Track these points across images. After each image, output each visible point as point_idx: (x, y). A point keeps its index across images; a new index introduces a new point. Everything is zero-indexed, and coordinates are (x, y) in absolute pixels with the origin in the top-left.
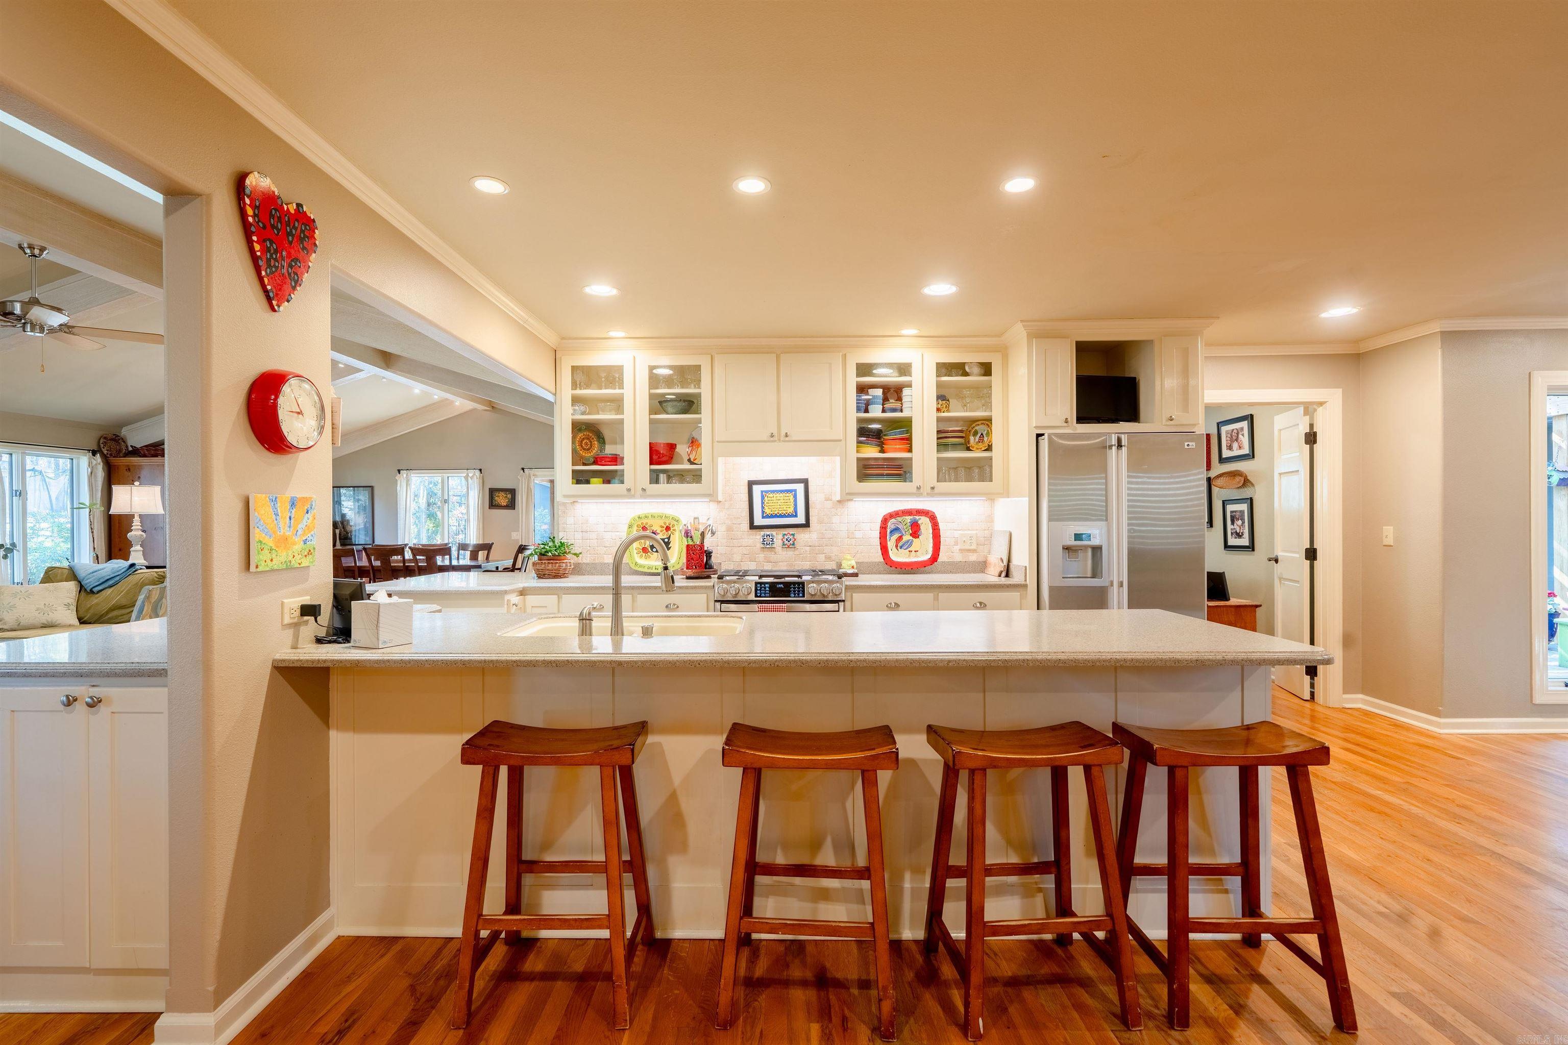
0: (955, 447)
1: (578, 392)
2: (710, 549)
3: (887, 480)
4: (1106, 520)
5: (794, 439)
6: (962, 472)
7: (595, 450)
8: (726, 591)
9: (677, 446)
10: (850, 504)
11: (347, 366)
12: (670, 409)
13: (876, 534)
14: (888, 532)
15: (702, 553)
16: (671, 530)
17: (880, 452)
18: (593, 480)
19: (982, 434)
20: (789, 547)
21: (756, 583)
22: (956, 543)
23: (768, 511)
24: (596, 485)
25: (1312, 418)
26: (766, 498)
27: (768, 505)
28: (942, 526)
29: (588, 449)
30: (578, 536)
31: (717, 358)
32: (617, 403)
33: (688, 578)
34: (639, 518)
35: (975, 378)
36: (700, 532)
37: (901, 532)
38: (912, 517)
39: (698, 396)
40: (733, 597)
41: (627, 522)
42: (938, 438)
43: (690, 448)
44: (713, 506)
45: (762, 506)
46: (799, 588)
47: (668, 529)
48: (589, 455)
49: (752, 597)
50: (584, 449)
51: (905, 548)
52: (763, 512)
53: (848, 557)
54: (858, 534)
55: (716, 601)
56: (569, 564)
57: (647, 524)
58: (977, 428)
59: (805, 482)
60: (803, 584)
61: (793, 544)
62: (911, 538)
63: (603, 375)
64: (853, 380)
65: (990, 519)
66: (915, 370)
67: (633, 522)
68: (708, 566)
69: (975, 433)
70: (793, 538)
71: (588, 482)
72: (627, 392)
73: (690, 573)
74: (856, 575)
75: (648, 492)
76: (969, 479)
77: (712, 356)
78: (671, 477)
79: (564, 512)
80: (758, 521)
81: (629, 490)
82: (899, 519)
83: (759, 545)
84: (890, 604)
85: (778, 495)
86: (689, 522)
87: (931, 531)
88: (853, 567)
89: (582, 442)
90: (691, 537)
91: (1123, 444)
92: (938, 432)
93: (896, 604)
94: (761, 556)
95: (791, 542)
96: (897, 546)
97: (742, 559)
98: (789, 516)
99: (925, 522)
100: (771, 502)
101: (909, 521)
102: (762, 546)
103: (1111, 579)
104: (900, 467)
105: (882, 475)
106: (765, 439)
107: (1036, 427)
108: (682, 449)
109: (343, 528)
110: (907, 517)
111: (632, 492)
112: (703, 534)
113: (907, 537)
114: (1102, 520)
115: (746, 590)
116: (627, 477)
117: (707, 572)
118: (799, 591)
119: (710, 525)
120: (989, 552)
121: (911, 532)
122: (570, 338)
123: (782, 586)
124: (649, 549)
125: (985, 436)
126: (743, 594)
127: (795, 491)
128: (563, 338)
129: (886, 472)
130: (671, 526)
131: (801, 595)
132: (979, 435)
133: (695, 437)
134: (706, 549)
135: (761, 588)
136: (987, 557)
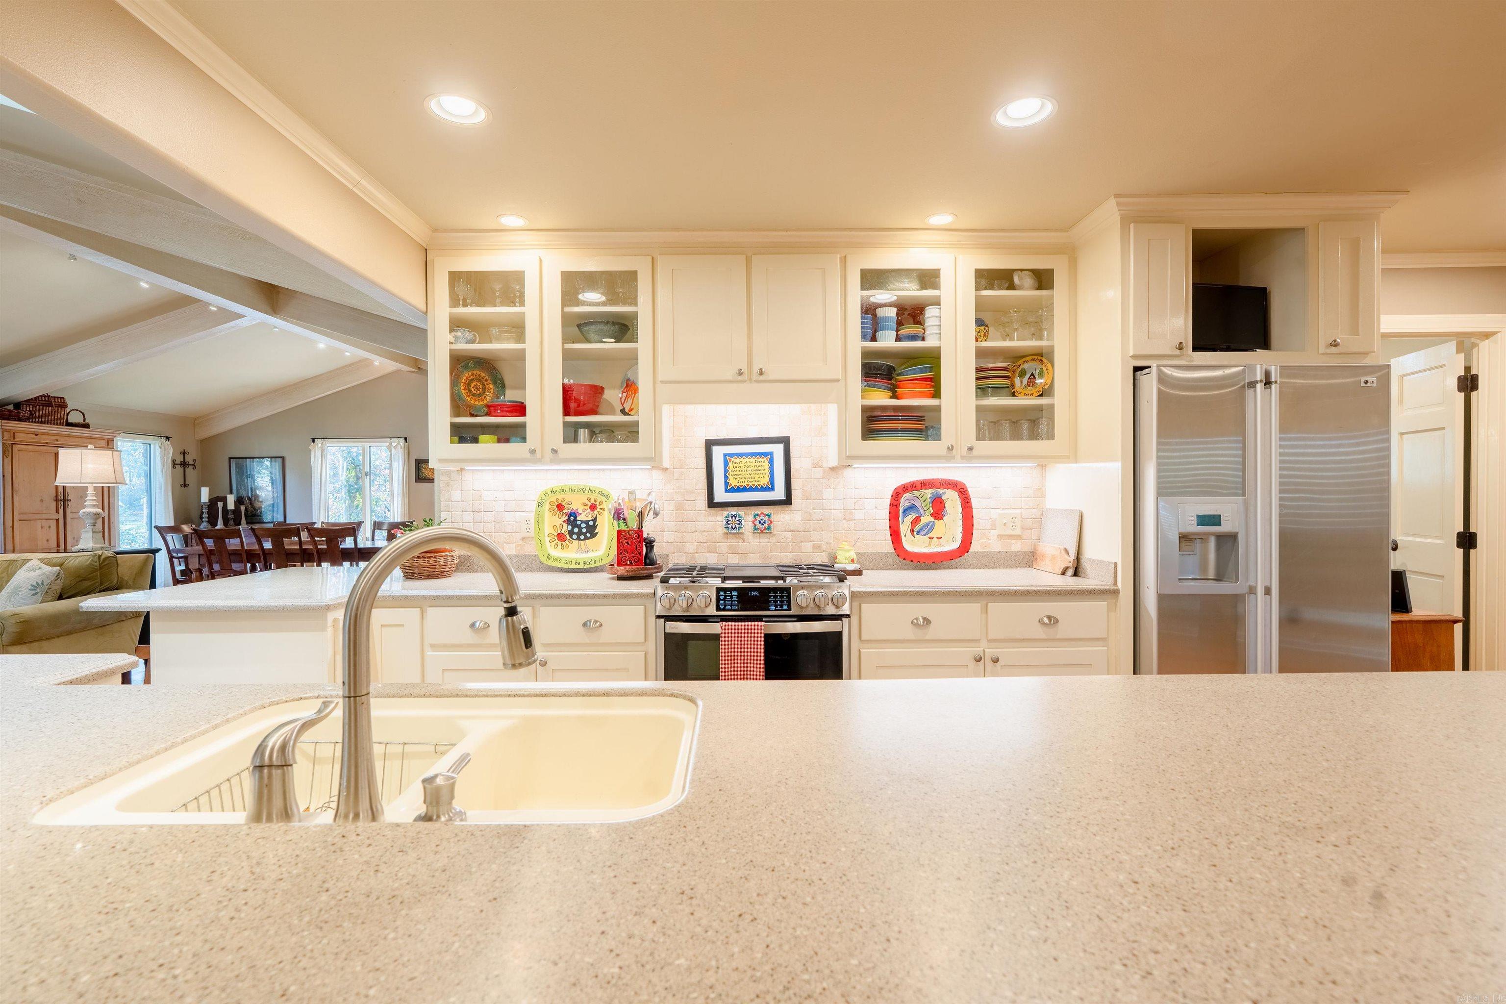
0: (996, 390)
1: (461, 310)
2: (652, 536)
3: (903, 438)
4: (1244, 494)
5: (771, 378)
6: (1006, 427)
7: (489, 398)
8: (672, 601)
9: (606, 391)
10: (848, 472)
11: (221, 309)
12: (592, 336)
13: (885, 514)
14: (901, 512)
15: (640, 542)
16: (598, 510)
17: (891, 397)
18: (482, 438)
19: (1032, 375)
20: (762, 532)
21: (719, 590)
22: (993, 527)
23: (733, 482)
24: (487, 446)
25: (1468, 357)
26: (730, 464)
27: (733, 473)
28: (975, 503)
29: (479, 395)
30: (468, 517)
31: (660, 261)
32: (517, 329)
33: (621, 578)
34: (552, 492)
35: (1026, 292)
36: (637, 512)
37: (918, 511)
38: (933, 491)
39: (634, 317)
40: (684, 611)
41: (535, 497)
42: (977, 379)
43: (625, 395)
44: (656, 474)
45: (725, 476)
46: (782, 597)
47: (593, 507)
48: (481, 403)
49: (712, 611)
50: (473, 395)
51: (924, 533)
52: (726, 484)
53: (845, 545)
54: (859, 515)
55: (658, 617)
56: (450, 559)
57: (564, 500)
58: (1026, 366)
59: (785, 442)
60: (787, 590)
61: (769, 529)
62: (932, 519)
63: (497, 287)
64: (856, 295)
65: (1040, 493)
66: (945, 280)
67: (544, 498)
68: (649, 561)
69: (1023, 374)
70: (769, 520)
71: (475, 440)
72: (530, 310)
73: (622, 570)
74: (858, 573)
75: (561, 455)
76: (1016, 436)
77: (653, 259)
78: (596, 432)
79: (448, 484)
80: (720, 496)
81: (533, 452)
82: (916, 493)
83: (721, 530)
84: (917, 619)
85: (747, 460)
86: (621, 498)
87: (960, 509)
88: (853, 561)
89: (469, 384)
90: (624, 519)
91: (1273, 379)
92: (978, 370)
93: (925, 619)
94: (724, 546)
95: (766, 525)
96: (912, 531)
97: (697, 549)
98: (763, 489)
99: (952, 499)
100: (738, 469)
101: (929, 495)
102: (725, 531)
103: (1251, 582)
104: (920, 419)
105: (896, 430)
106: (730, 378)
107: (1134, 357)
108: (612, 396)
109: (251, 504)
110: (926, 491)
111: (538, 454)
112: (641, 515)
113: (926, 519)
114: (1236, 495)
115: (703, 600)
116: (530, 433)
117: (648, 570)
118: (782, 602)
119: (651, 503)
120: (1039, 539)
121: (932, 511)
122: (445, 231)
123: (756, 593)
124: (568, 536)
125: (1037, 376)
126: (698, 606)
127: (771, 454)
128: (436, 230)
129: (900, 426)
130: (597, 503)
131: (785, 607)
132: (1028, 376)
133: (632, 379)
134: (645, 536)
135: (725, 596)
136: (1035, 546)
